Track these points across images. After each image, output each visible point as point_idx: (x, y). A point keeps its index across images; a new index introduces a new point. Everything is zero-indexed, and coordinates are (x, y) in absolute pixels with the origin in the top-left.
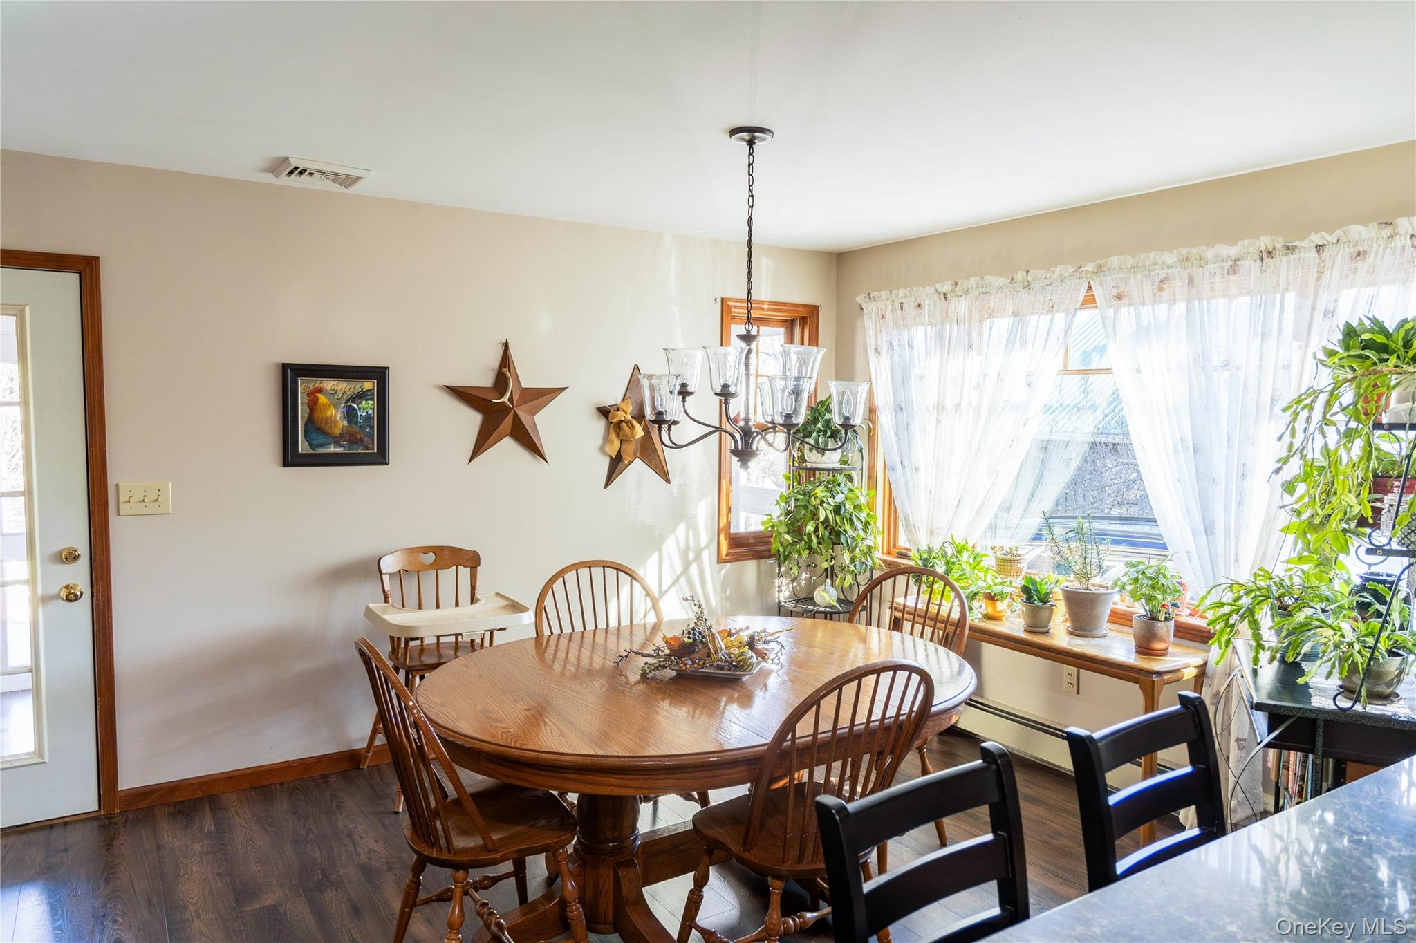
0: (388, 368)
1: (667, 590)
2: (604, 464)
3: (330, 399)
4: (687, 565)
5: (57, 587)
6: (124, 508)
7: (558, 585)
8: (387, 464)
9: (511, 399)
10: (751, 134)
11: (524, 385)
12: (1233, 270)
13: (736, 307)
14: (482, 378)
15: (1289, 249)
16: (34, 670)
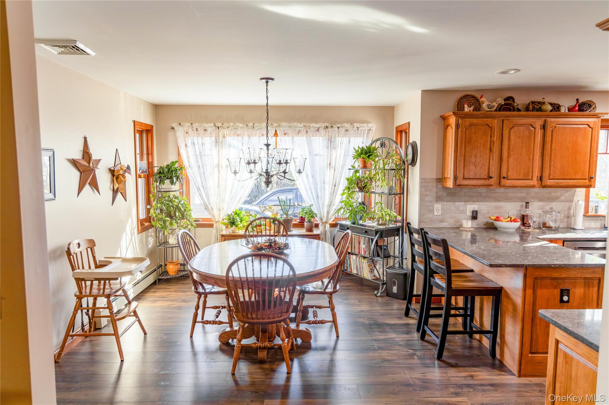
8: (55, 200)
9: (93, 165)
10: (267, 80)
11: (93, 158)
12: (318, 130)
13: (137, 125)
15: (332, 127)
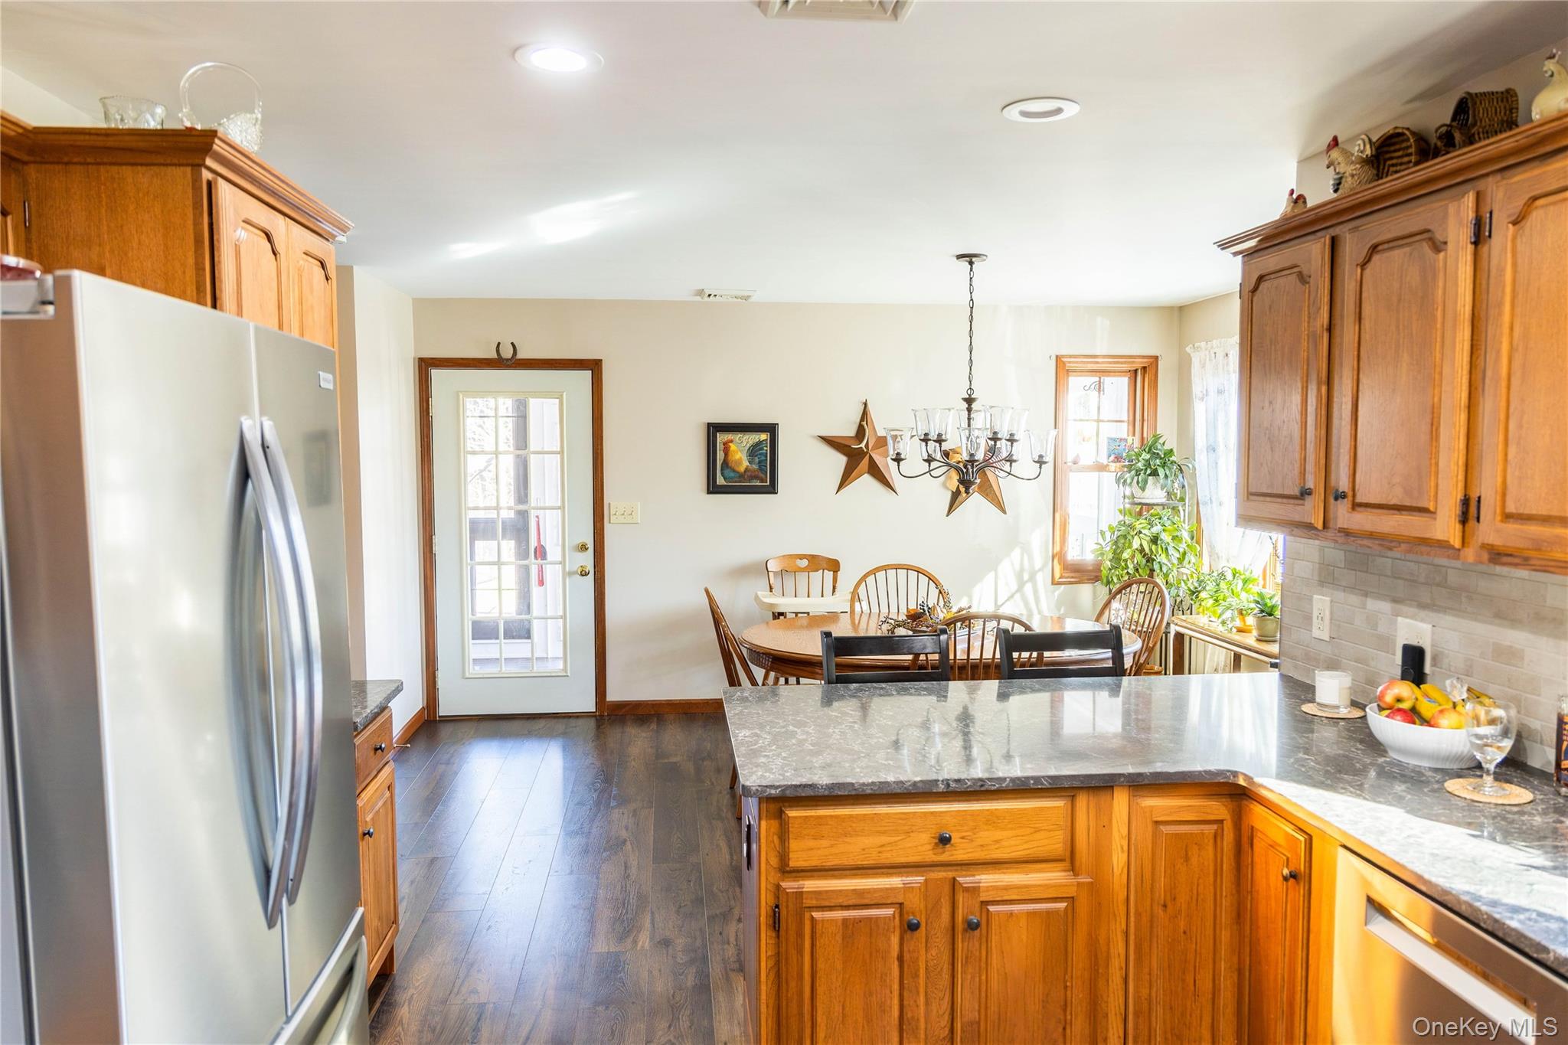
0: (778, 424)
1: (1002, 604)
2: (948, 496)
3: (737, 447)
4: (1021, 585)
5: (576, 567)
6: (613, 518)
7: (870, 580)
8: (776, 493)
9: (867, 445)
10: (970, 258)
11: (879, 435)
13: (1070, 362)
14: (846, 429)
16: (564, 617)
